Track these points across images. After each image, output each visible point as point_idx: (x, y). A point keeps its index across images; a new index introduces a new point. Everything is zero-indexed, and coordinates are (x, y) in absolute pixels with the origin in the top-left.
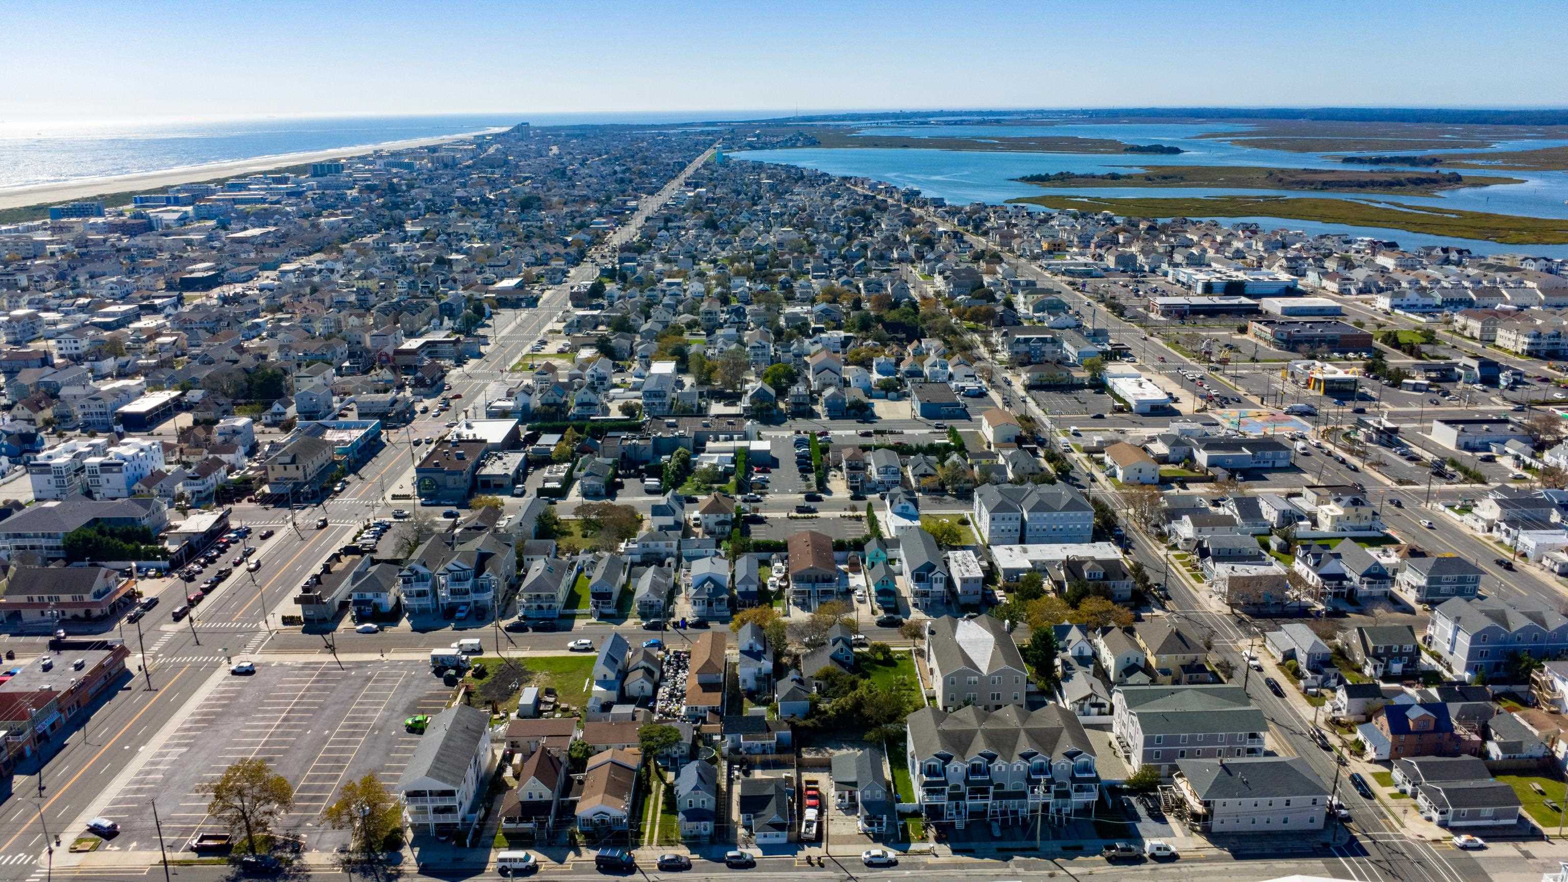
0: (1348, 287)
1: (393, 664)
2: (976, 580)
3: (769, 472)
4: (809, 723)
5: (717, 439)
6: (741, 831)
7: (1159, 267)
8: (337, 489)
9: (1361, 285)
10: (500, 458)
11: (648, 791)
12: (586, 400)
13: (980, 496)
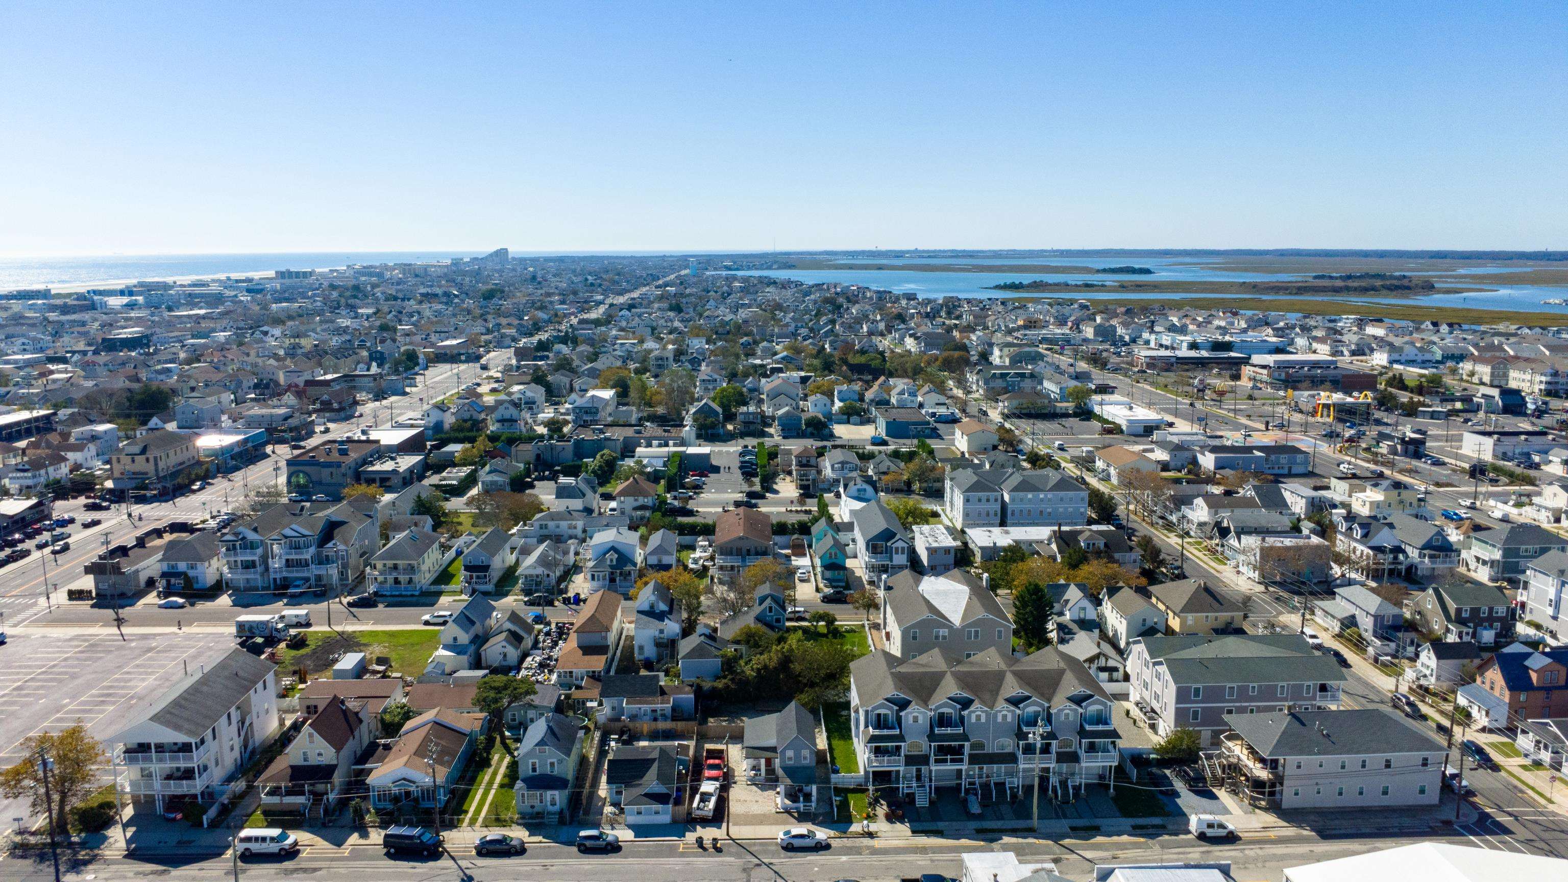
0: (1340, 348)
1: (189, 637)
2: (947, 550)
3: (706, 476)
4: (720, 684)
5: (649, 445)
6: (608, 809)
7: (1140, 336)
8: (195, 487)
9: (1353, 347)
10: (393, 459)
11: (486, 763)
12: (507, 415)
13: (952, 479)
